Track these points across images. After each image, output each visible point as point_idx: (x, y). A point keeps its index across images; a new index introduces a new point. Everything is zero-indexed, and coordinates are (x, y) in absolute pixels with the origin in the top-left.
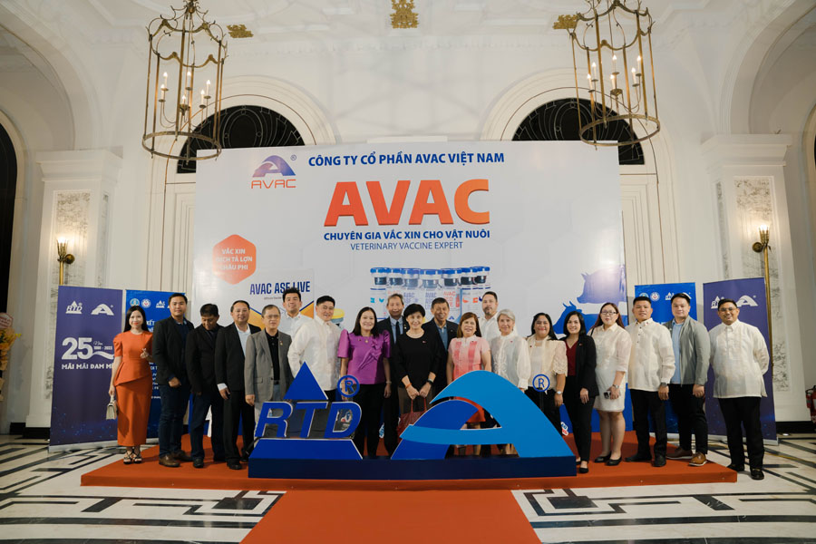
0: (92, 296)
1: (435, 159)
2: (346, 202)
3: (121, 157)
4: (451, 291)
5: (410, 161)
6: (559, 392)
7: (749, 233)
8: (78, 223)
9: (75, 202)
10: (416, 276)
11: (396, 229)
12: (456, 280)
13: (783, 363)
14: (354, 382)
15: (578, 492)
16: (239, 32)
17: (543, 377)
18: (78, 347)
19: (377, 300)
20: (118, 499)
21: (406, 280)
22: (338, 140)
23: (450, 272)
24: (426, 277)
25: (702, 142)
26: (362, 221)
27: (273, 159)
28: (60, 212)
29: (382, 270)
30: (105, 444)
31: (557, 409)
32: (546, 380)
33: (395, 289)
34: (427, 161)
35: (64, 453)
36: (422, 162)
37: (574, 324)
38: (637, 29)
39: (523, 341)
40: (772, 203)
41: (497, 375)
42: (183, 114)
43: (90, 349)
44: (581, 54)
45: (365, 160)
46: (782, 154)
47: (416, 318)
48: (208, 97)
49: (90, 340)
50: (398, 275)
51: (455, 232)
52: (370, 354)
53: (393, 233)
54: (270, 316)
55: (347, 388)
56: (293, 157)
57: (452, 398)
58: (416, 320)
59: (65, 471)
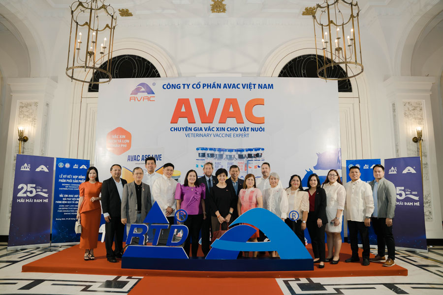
0: (36, 161)
1: (234, 86)
2: (183, 110)
3: (57, 82)
4: (242, 161)
5: (220, 88)
6: (304, 222)
7: (411, 132)
8: (31, 119)
9: (29, 107)
10: (222, 153)
11: (211, 125)
12: (245, 155)
13: (429, 206)
14: (185, 214)
15: (315, 280)
16: (125, 13)
17: (294, 212)
18: (27, 190)
19: (199, 166)
20: (43, 281)
21: (216, 155)
22: (180, 75)
23: (242, 150)
24: (228, 153)
25: (385, 80)
26: (192, 121)
27: (143, 84)
28: (21, 112)
29: (203, 149)
30: (41, 246)
31: (303, 231)
32: (296, 214)
33: (210, 160)
34: (229, 88)
35: (17, 251)
36: (227, 88)
37: (314, 182)
38: (351, 13)
39: (284, 191)
40: (423, 115)
41: (269, 211)
42: (90, 57)
43: (34, 191)
44: (319, 28)
45: (195, 86)
46: (429, 88)
47: (222, 176)
48: (105, 48)
49: (34, 185)
50: (212, 152)
51: (245, 128)
52: (194, 197)
53: (209, 128)
54: (137, 174)
55: (181, 217)
56: (154, 84)
57: (241, 224)
58: (222, 177)
59: (14, 262)
